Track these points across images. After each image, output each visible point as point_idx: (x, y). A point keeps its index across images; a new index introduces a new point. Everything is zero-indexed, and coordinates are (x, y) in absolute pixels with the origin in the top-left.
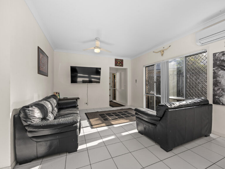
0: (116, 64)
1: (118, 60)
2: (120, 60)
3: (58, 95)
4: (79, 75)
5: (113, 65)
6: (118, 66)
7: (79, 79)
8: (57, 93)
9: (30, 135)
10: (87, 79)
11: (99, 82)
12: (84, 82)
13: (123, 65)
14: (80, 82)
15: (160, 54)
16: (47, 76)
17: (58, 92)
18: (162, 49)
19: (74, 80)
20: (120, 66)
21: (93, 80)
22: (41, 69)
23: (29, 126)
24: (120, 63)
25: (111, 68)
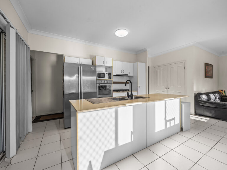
3: (224, 92)
8: (222, 91)
9: (201, 104)
16: (212, 78)
22: (207, 75)
23: (200, 100)
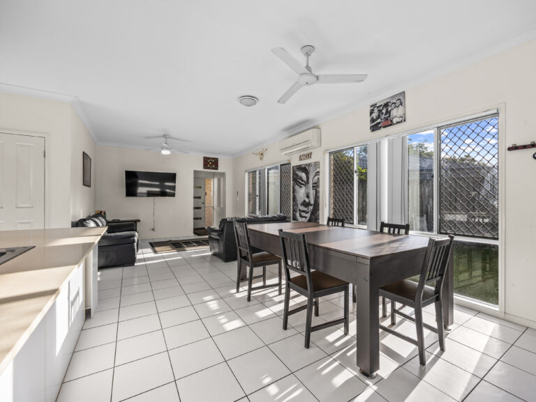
0: (205, 166)
1: (209, 158)
2: (213, 159)
3: (104, 215)
4: (140, 181)
5: (200, 167)
6: (209, 168)
7: (141, 190)
8: (101, 212)
10: (158, 190)
11: (173, 195)
12: (150, 194)
13: (217, 167)
14: (142, 195)
15: (258, 157)
16: (90, 186)
17: (103, 210)
18: (261, 151)
19: (131, 191)
20: (213, 169)
21: (168, 191)
22: (85, 179)
24: (213, 163)
25: (196, 172)
